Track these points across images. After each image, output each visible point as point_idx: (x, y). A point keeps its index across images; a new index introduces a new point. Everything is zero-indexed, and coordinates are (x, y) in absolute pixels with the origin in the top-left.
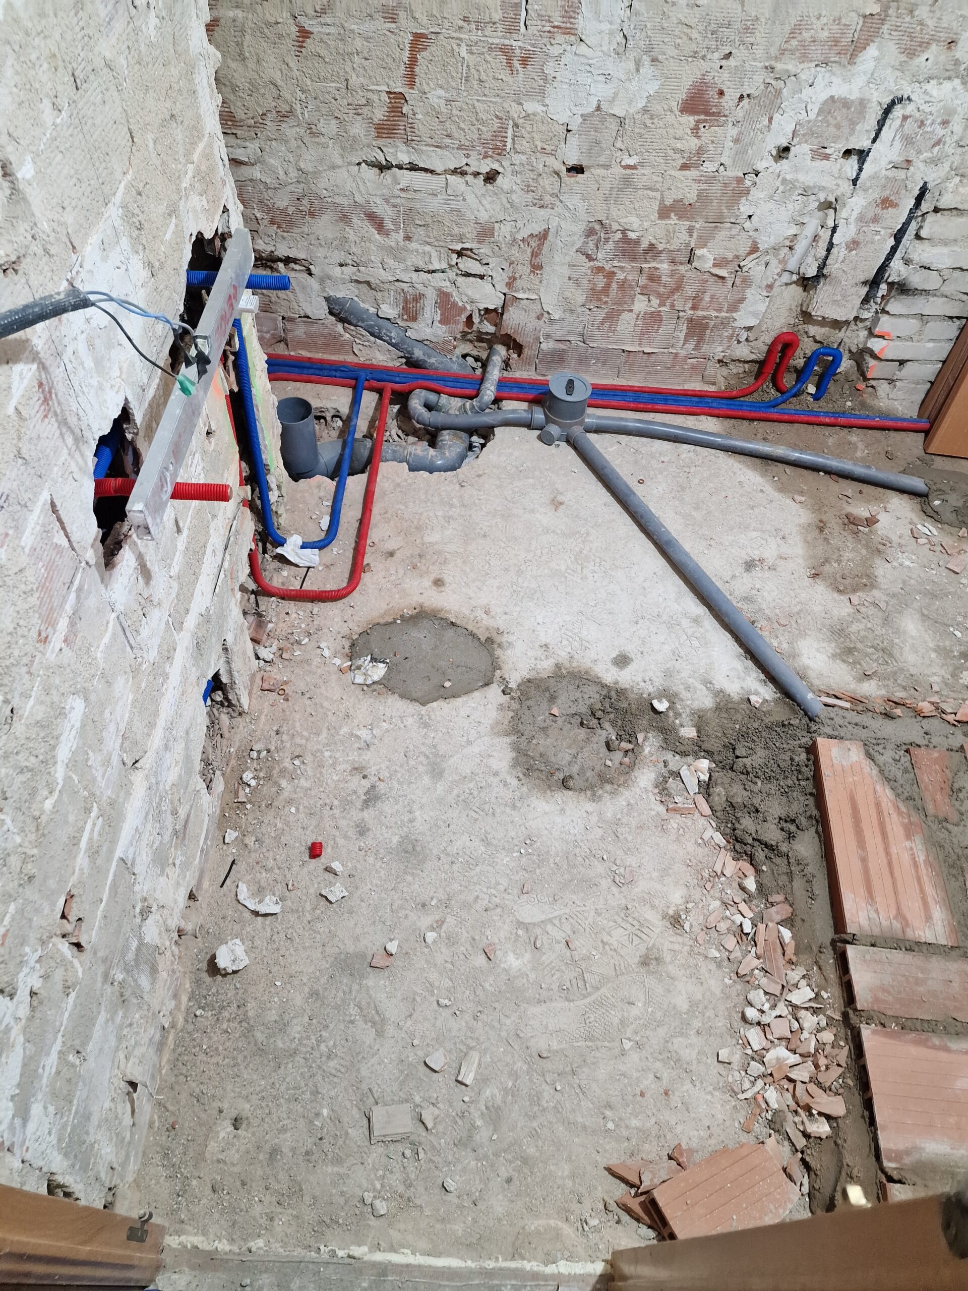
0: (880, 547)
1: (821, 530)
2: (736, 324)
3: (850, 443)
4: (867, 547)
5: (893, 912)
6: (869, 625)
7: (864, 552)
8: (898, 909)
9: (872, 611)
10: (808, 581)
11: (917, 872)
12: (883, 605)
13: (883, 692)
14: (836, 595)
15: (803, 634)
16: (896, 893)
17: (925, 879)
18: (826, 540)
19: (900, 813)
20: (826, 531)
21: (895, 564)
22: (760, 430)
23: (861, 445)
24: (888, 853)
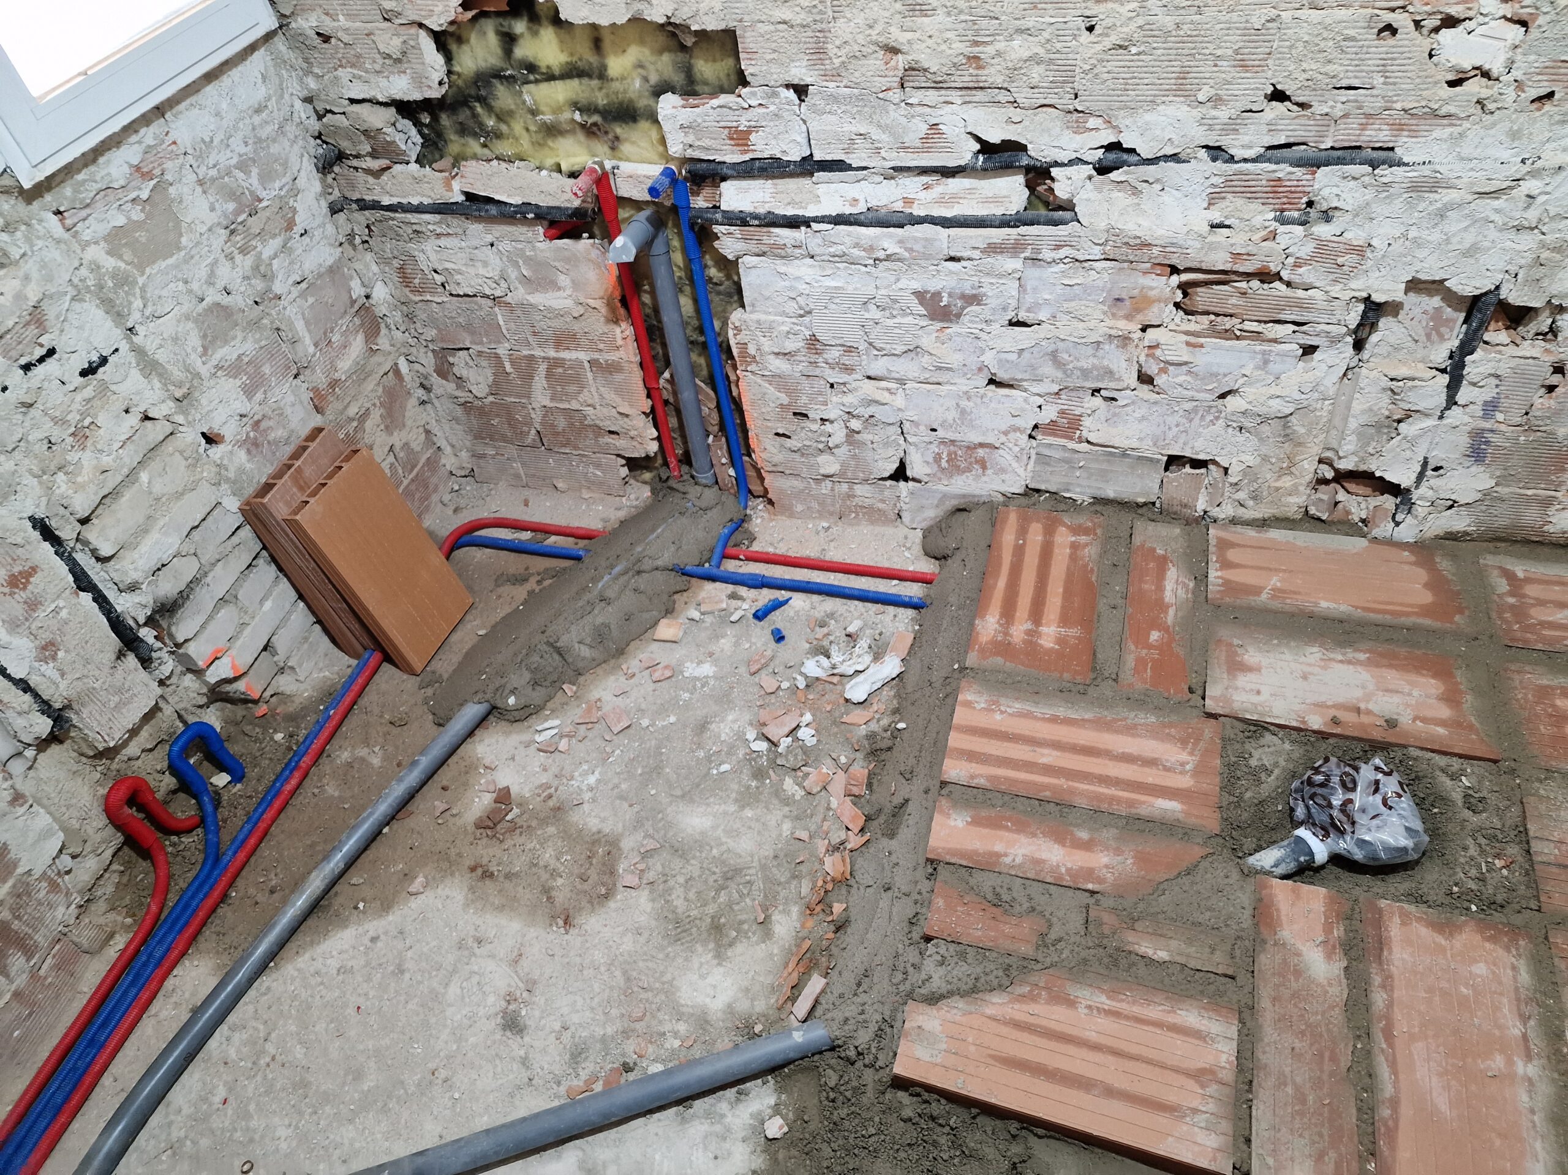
0: (551, 803)
1: (488, 875)
2: (37, 873)
3: (350, 765)
4: (544, 822)
5: (1191, 1084)
6: (681, 880)
7: (551, 830)
8: (1187, 1074)
9: (656, 866)
10: (573, 938)
11: (1127, 1018)
12: (651, 844)
13: (795, 910)
14: (612, 904)
15: (669, 990)
16: (1163, 1067)
17: (1137, 1010)
18: (509, 876)
19: (1031, 998)
20: (493, 868)
21: (587, 796)
22: (252, 891)
23: (362, 752)
24: (1096, 1047)
